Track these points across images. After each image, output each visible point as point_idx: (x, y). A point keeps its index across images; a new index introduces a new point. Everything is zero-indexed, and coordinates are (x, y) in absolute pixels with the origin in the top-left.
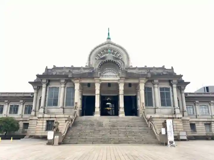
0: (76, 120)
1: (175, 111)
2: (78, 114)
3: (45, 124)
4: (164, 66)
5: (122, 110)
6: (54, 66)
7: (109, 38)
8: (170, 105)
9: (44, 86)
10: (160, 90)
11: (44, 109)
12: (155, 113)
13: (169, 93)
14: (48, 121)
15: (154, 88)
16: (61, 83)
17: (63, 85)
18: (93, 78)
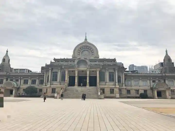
0: (66, 89)
1: (115, 84)
2: (67, 86)
3: (51, 90)
4: (115, 58)
5: (88, 84)
6: (54, 58)
7: (86, 39)
8: (114, 81)
9: (50, 71)
10: (109, 73)
11: (51, 82)
12: (105, 85)
13: (114, 75)
14: (52, 89)
15: (106, 72)
16: (59, 70)
17: (60, 71)
18: (74, 68)
